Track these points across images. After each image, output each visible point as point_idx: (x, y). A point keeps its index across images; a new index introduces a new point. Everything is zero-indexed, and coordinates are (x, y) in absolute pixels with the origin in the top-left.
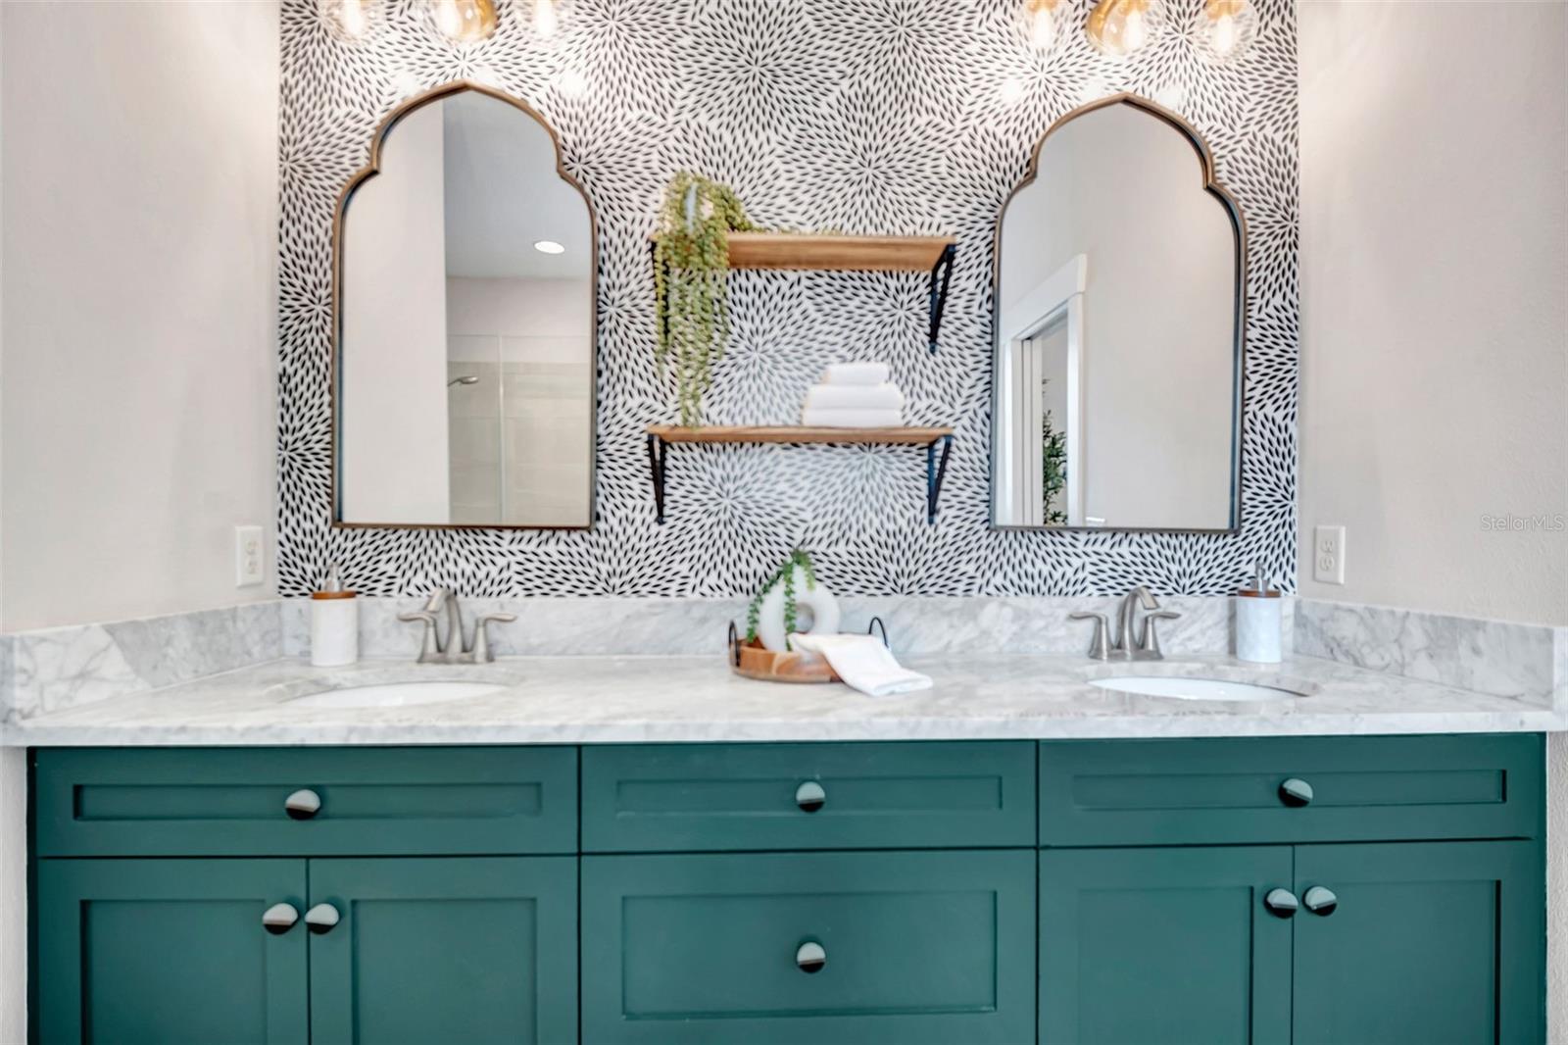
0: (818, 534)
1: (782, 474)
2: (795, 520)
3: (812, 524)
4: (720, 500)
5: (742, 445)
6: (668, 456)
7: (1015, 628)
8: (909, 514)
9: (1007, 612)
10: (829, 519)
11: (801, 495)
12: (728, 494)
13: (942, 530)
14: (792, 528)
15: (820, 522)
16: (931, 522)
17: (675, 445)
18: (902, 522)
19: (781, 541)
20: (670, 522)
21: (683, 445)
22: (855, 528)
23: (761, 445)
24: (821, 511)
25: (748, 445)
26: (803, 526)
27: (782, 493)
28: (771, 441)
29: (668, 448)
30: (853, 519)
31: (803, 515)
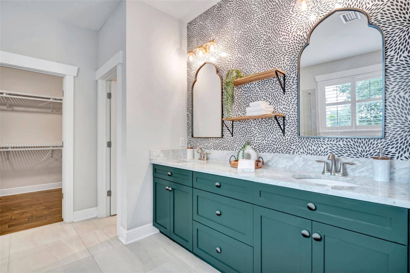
0: (260, 139)
1: (252, 126)
2: (255, 135)
3: (258, 136)
4: (242, 132)
5: (246, 120)
6: (234, 123)
7: (303, 163)
8: (279, 134)
9: (301, 159)
10: (262, 135)
11: (256, 130)
12: (243, 130)
13: (287, 138)
14: (255, 137)
15: (260, 136)
16: (284, 136)
17: (235, 121)
18: (277, 136)
19: (253, 140)
20: (234, 136)
21: (236, 121)
22: (267, 137)
23: (249, 120)
24: (260, 133)
25: (247, 120)
26: (257, 137)
27: (253, 130)
28: (251, 119)
29: (234, 122)
30: (266, 135)
31: (257, 135)
